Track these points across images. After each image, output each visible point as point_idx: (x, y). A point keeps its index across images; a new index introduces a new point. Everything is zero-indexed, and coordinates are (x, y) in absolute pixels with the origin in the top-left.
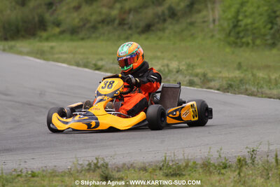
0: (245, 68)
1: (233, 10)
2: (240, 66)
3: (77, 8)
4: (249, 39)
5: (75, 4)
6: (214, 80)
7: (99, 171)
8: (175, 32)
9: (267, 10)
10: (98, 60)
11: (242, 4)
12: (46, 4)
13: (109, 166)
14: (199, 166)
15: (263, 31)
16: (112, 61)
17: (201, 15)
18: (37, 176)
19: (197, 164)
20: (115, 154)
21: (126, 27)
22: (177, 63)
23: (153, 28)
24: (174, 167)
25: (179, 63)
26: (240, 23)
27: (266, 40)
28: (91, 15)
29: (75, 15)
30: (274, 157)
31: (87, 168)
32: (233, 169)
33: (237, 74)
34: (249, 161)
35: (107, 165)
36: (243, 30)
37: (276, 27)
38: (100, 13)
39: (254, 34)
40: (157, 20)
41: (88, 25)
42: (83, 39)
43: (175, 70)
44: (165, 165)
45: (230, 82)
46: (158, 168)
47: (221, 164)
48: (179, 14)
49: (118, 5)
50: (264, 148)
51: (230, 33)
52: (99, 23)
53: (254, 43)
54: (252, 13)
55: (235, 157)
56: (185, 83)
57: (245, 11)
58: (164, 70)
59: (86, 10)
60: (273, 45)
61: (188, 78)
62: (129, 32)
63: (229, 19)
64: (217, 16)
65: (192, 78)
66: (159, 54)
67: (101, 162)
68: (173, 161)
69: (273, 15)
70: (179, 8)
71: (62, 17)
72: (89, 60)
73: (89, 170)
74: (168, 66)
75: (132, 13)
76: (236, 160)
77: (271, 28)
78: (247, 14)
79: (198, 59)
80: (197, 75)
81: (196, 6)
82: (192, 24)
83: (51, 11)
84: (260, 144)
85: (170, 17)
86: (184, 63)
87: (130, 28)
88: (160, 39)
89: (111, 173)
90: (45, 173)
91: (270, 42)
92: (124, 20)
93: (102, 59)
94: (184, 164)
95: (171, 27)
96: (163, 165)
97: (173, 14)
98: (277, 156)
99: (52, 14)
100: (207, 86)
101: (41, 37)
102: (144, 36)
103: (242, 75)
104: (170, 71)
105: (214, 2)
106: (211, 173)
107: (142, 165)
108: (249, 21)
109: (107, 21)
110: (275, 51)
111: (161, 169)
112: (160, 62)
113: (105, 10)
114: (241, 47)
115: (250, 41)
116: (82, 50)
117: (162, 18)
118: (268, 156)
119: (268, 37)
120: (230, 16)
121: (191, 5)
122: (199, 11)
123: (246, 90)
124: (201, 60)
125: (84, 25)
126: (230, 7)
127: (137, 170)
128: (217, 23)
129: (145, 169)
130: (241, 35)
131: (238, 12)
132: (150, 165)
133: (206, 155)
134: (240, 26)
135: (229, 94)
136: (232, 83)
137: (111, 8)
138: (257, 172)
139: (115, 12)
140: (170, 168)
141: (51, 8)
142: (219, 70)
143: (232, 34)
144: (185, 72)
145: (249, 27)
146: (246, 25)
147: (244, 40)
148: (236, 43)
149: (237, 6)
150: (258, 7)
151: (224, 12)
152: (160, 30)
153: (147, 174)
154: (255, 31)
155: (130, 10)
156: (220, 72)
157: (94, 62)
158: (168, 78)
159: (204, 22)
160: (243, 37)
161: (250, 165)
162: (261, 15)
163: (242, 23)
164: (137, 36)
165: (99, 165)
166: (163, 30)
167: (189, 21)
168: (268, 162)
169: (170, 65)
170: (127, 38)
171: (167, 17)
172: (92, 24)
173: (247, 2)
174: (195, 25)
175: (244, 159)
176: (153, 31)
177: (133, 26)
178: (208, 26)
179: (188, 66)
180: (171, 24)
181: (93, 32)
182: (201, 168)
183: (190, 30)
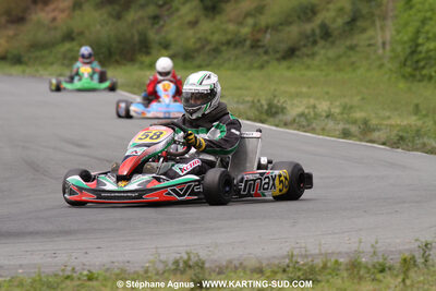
0: (424, 113)
1: (411, 30)
2: (417, 110)
3: (194, 24)
4: (432, 71)
5: (190, 18)
6: (379, 130)
7: (190, 273)
8: (329, 59)
11: (424, 22)
12: (149, 18)
13: (207, 265)
14: (342, 267)
16: (235, 100)
17: (366, 35)
18: (97, 279)
19: (340, 264)
21: (261, 51)
22: (328, 103)
23: (297, 53)
24: (306, 267)
25: (331, 104)
26: (420, 48)
28: (213, 33)
29: (190, 33)
31: (173, 267)
32: (395, 272)
33: (413, 121)
34: (420, 261)
35: (203, 263)
36: (424, 59)
38: (225, 31)
40: (302, 43)
41: (207, 48)
43: (324, 114)
44: (292, 265)
45: (401, 134)
46: (281, 270)
47: (377, 266)
48: (336, 33)
49: (250, 21)
51: (406, 61)
52: (223, 44)
55: (400, 252)
56: (338, 133)
57: (427, 32)
58: (309, 113)
59: (206, 26)
61: (341, 126)
62: (265, 58)
63: (405, 43)
64: (388, 38)
65: (347, 126)
66: (304, 90)
67: (194, 259)
68: (306, 256)
70: (333, 26)
71: (172, 36)
73: (175, 271)
74: (314, 107)
75: (269, 31)
78: (430, 35)
79: (359, 98)
80: (354, 122)
81: (358, 23)
82: (352, 48)
83: (157, 26)
85: (322, 38)
86: (338, 103)
87: (266, 53)
88: (308, 67)
89: (207, 276)
90: (108, 274)
92: (258, 41)
94: (321, 265)
95: (324, 52)
96: (288, 266)
97: (326, 34)
99: (158, 32)
100: (368, 138)
101: (142, 63)
102: (285, 64)
103: (419, 123)
104: (317, 116)
105: (384, 18)
106: (360, 278)
107: (258, 265)
108: (432, 45)
109: (234, 43)
111: (284, 271)
112: (305, 101)
113: (231, 27)
114: (420, 81)
115: (433, 74)
117: (311, 39)
120: (406, 38)
121: (353, 20)
122: (364, 30)
123: (424, 145)
124: (363, 99)
125: (203, 47)
126: (406, 24)
127: (248, 272)
128: (388, 47)
129: (260, 271)
130: (422, 64)
131: (418, 32)
132: (268, 265)
133: (354, 247)
134: (420, 52)
135: (399, 150)
136: (405, 135)
137: (241, 24)
138: (430, 279)
139: (245, 30)
140: (299, 270)
141: (158, 23)
142: (388, 114)
143: (409, 63)
144: (339, 117)
145: (432, 54)
146: (428, 51)
147: (424, 72)
148: (413, 76)
149: (417, 24)
151: (398, 32)
152: (308, 56)
155: (267, 28)
156: (389, 118)
158: (314, 125)
159: (370, 45)
160: (423, 68)
161: (422, 266)
163: (423, 49)
164: (275, 63)
165: (191, 263)
166: (313, 55)
167: (348, 43)
169: (318, 106)
170: (262, 67)
171: (318, 38)
172: (213, 46)
173: (431, 19)
174: (358, 49)
175: (413, 258)
176: (298, 57)
177: (270, 50)
178: (375, 51)
179: (345, 107)
180: (323, 47)
181: (215, 58)
182: (347, 270)
183: (349, 57)
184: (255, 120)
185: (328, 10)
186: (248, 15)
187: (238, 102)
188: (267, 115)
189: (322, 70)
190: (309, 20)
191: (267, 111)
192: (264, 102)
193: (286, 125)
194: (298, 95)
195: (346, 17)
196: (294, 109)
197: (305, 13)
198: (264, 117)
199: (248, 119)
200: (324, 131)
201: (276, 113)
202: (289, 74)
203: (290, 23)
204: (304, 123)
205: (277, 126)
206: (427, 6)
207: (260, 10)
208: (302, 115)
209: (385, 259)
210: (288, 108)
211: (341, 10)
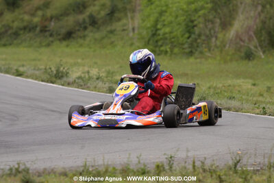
1: (152, 19)
4: (168, 48)
7: (20, 176)
8: (96, 39)
9: (185, 20)
10: (20, 66)
11: (161, 13)
13: (30, 171)
14: (118, 172)
15: (181, 39)
16: (33, 68)
17: (120, 23)
19: (116, 170)
20: (37, 159)
21: (47, 33)
22: (97, 70)
23: (74, 35)
24: (94, 172)
25: (99, 70)
26: (159, 32)
27: (183, 49)
28: (13, 22)
30: (192, 163)
31: (9, 172)
32: (151, 174)
34: (167, 167)
35: (28, 170)
36: (161, 39)
37: (193, 36)
38: (22, 20)
39: (172, 43)
40: (77, 28)
41: (10, 32)
42: (5, 45)
43: (95, 77)
44: (85, 171)
46: (78, 173)
47: (140, 170)
48: (99, 22)
49: (40, 13)
50: (181, 155)
51: (149, 40)
52: (21, 29)
53: (172, 51)
54: (171, 22)
55: (154, 163)
56: (105, 89)
57: (164, 21)
58: (85, 77)
60: (191, 53)
61: (107, 85)
62: (51, 39)
63: (148, 28)
64: (136, 25)
65: (111, 85)
66: (79, 61)
67: (22, 167)
68: (92, 166)
69: (190, 24)
70: (99, 16)
72: (11, 66)
73: (10, 175)
74: (88, 72)
75: (53, 20)
76: (154, 166)
77: (189, 38)
78: (166, 23)
79: (118, 66)
80: (116, 82)
81: (116, 15)
82: (112, 32)
84: (177, 151)
85: (90, 25)
86: (104, 70)
87: (51, 35)
88: (81, 46)
89: (32, 178)
91: (188, 50)
92: (46, 27)
93: (23, 66)
94: (104, 170)
95: (91, 34)
96: (83, 171)
97: (93, 22)
98: (194, 163)
102: (65, 43)
104: (90, 78)
105: (134, 11)
107: (63, 170)
108: (167, 30)
109: (29, 28)
110: (192, 60)
111: (81, 174)
112: (81, 69)
113: (26, 17)
114: (159, 55)
115: (168, 50)
116: (4, 56)
117: (83, 26)
118: (186, 162)
119: (186, 46)
120: (149, 25)
121: (112, 13)
122: (119, 20)
124: (121, 67)
125: (6, 31)
126: (149, 16)
127: (57, 175)
128: (136, 32)
129: (65, 174)
130: (160, 43)
131: (157, 21)
132: (70, 170)
133: (125, 160)
134: (159, 35)
137: (33, 15)
139: (36, 20)
140: (90, 173)
143: (151, 42)
144: (105, 79)
145: (167, 35)
146: (165, 34)
147: (162, 48)
148: (154, 51)
149: (157, 15)
150: (177, 17)
151: (143, 21)
152: (81, 37)
153: (67, 179)
154: (173, 40)
155: (52, 18)
157: (15, 68)
158: (89, 85)
159: (124, 30)
160: (161, 46)
161: (168, 171)
162: (179, 24)
163: (161, 32)
164: (58, 42)
165: (20, 170)
166: (84, 37)
167: (109, 29)
168: (185, 168)
169: (91, 71)
170: (48, 45)
171: (88, 25)
172: (14, 31)
173: (166, 12)
174: (115, 33)
175: (163, 166)
176: (73, 38)
177: (54, 33)
178: (128, 35)
179: (108, 72)
180: (92, 31)
181: (15, 39)
182: (121, 173)
183: (110, 38)
184: (47, 82)
185: (94, 5)
186: (38, 8)
187: (34, 69)
188: (56, 78)
189: (90, 48)
190: (81, 12)
191: (55, 75)
192: (53, 69)
193: (69, 84)
194: (76, 64)
195: (107, 10)
196: (75, 74)
197: (79, 8)
198: (54, 79)
199: (42, 81)
200: (95, 88)
201: (62, 76)
202: (67, 50)
203: (67, 15)
204: (82, 83)
205: (63, 85)
206: (163, 3)
207: (46, 5)
208: (79, 78)
209: (145, 166)
210: (70, 72)
211: (103, 5)
